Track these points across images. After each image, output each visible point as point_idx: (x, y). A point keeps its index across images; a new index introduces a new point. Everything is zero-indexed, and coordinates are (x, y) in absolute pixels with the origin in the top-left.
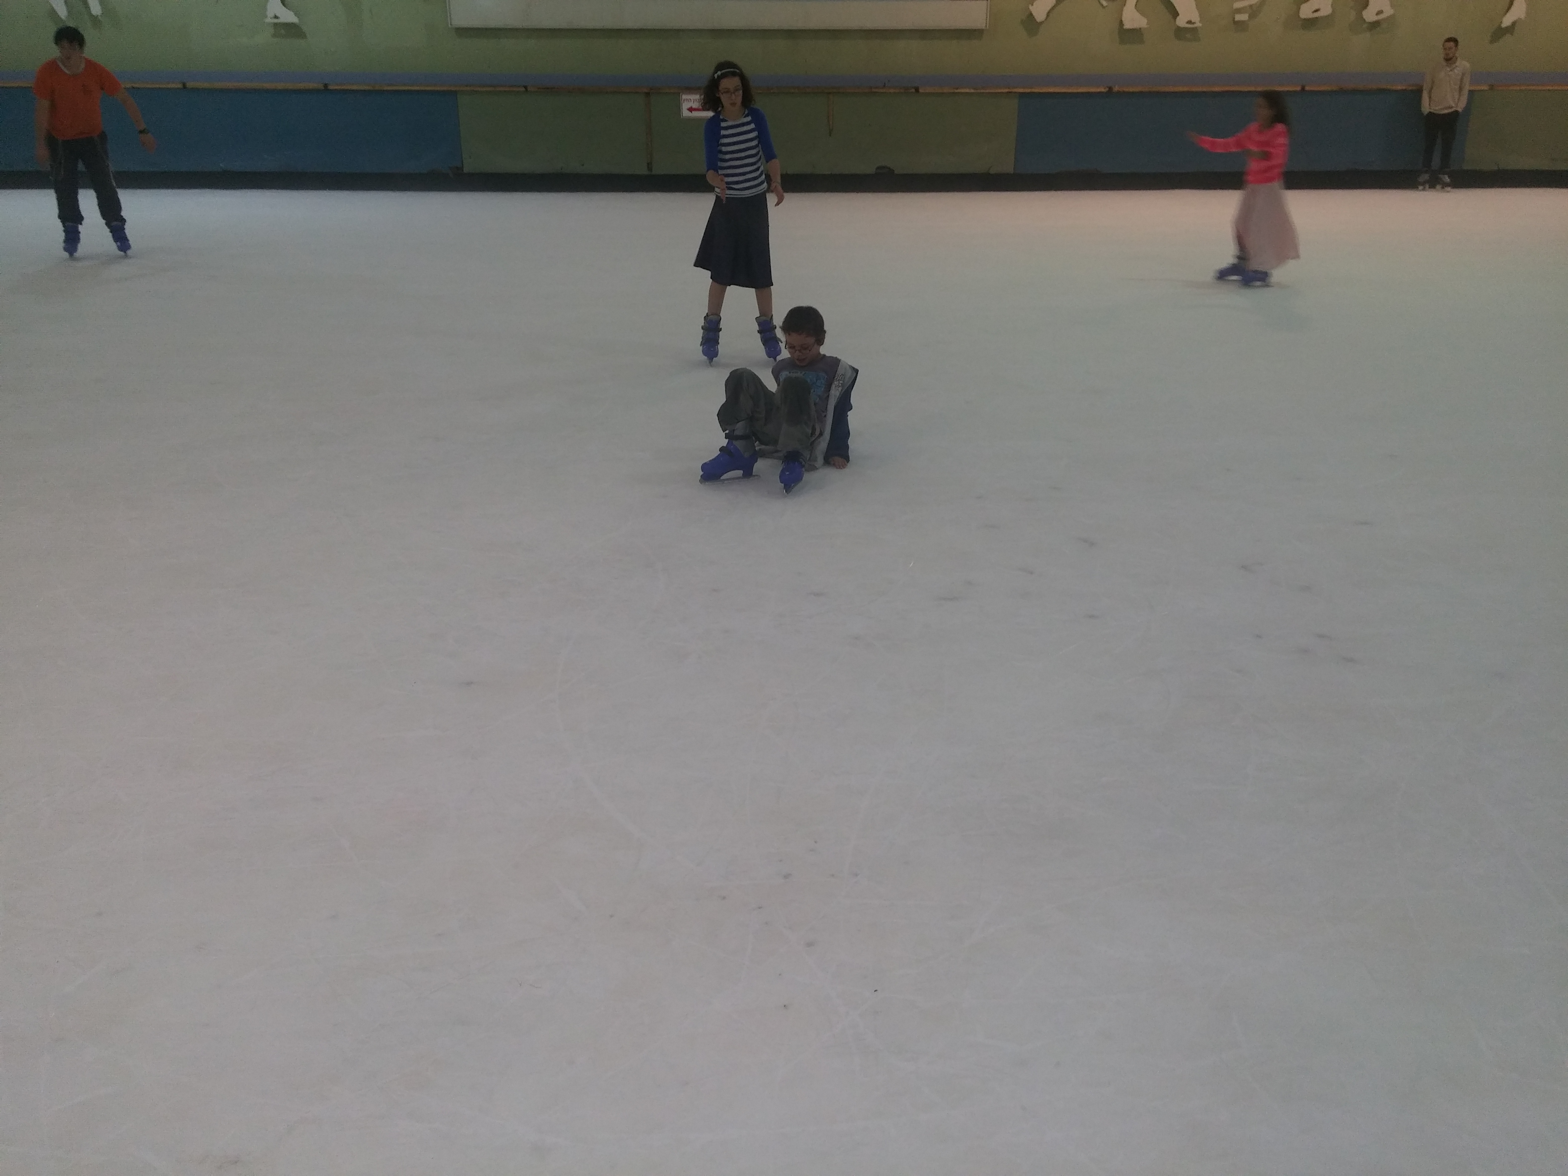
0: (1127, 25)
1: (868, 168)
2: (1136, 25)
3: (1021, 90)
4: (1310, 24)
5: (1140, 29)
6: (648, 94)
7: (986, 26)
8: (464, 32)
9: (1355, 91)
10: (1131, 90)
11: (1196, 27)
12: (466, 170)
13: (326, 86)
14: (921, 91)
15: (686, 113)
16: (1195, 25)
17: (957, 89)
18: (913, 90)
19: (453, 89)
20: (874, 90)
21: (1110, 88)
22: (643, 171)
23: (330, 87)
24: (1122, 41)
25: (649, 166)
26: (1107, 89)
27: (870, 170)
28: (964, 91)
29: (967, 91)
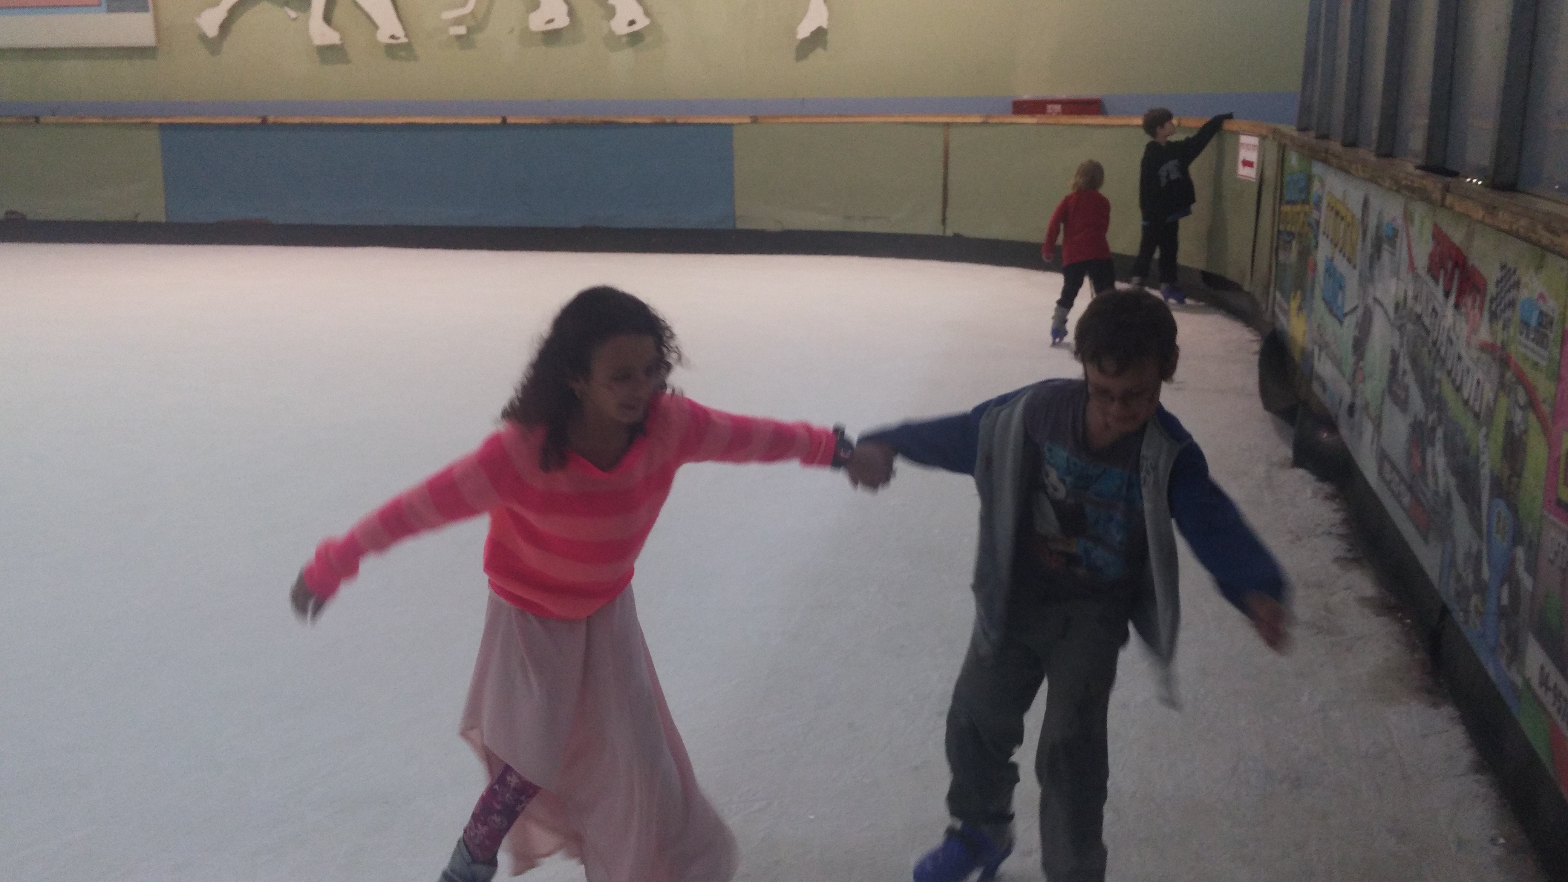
0: (317, 41)
2: (325, 41)
3: (159, 121)
5: (337, 45)
7: (155, 43)
10: (291, 121)
11: (400, 44)
14: (42, 120)
16: (398, 41)
17: (85, 118)
18: (33, 120)
21: (264, 120)
26: (260, 120)
28: (90, 121)
29: (94, 120)
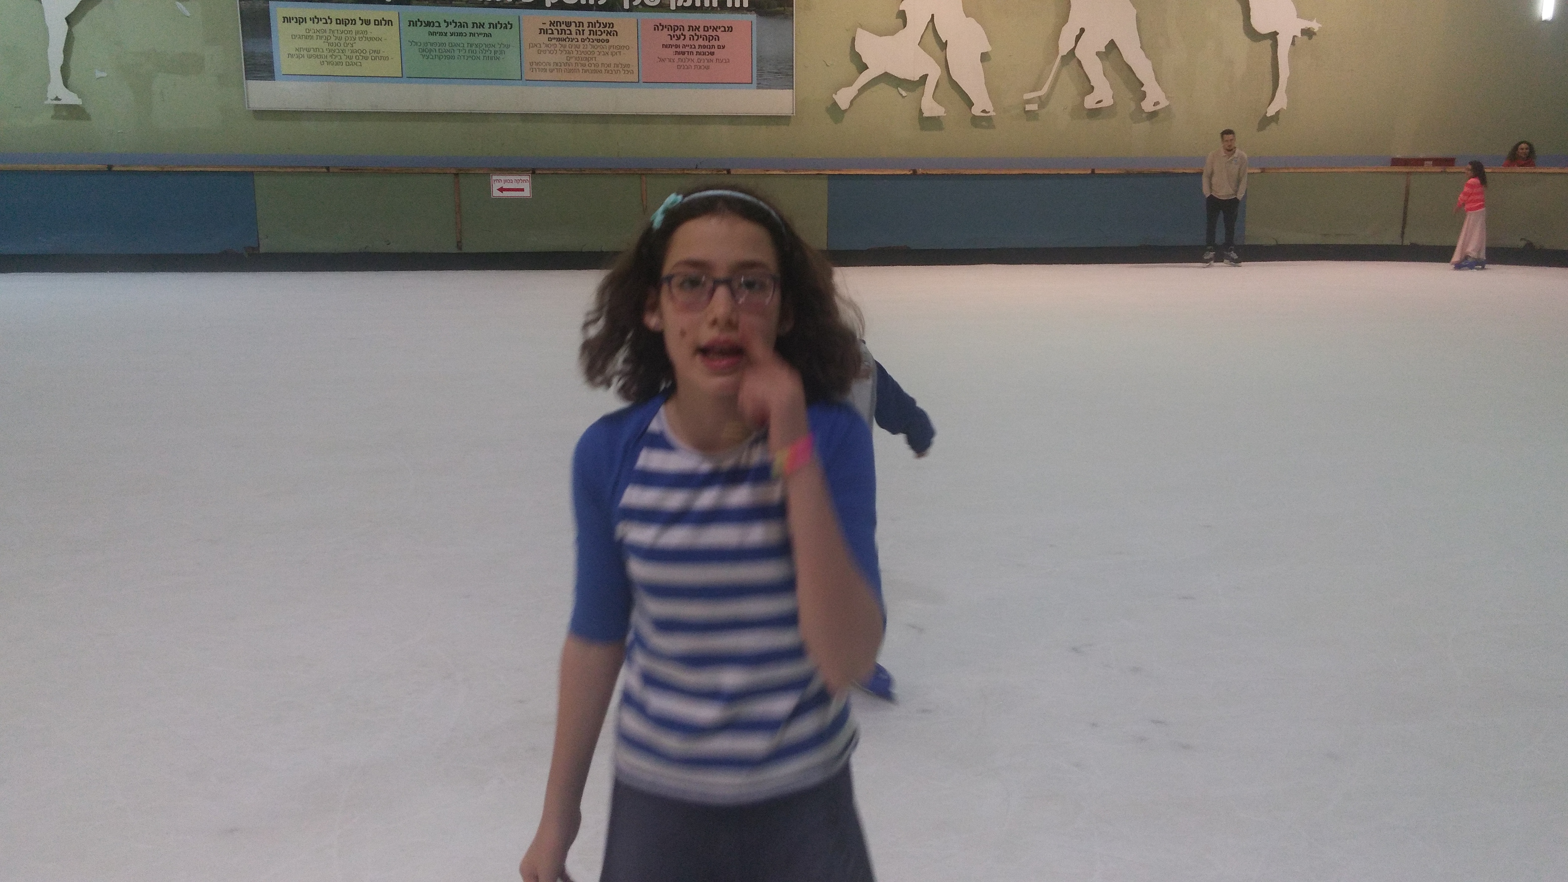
0: (926, 114)
2: (935, 114)
3: (830, 173)
4: (1094, 113)
5: (939, 117)
6: (456, 175)
7: (793, 114)
8: (261, 114)
9: (1140, 174)
10: (934, 173)
11: (990, 116)
12: (262, 250)
13: (110, 167)
14: (732, 172)
15: (496, 193)
16: (988, 115)
17: (769, 170)
18: (725, 172)
19: (250, 170)
20: (686, 172)
21: (915, 171)
22: (452, 249)
23: (114, 169)
24: (923, 128)
25: (459, 245)
26: (911, 172)
28: (775, 173)
29: (778, 172)
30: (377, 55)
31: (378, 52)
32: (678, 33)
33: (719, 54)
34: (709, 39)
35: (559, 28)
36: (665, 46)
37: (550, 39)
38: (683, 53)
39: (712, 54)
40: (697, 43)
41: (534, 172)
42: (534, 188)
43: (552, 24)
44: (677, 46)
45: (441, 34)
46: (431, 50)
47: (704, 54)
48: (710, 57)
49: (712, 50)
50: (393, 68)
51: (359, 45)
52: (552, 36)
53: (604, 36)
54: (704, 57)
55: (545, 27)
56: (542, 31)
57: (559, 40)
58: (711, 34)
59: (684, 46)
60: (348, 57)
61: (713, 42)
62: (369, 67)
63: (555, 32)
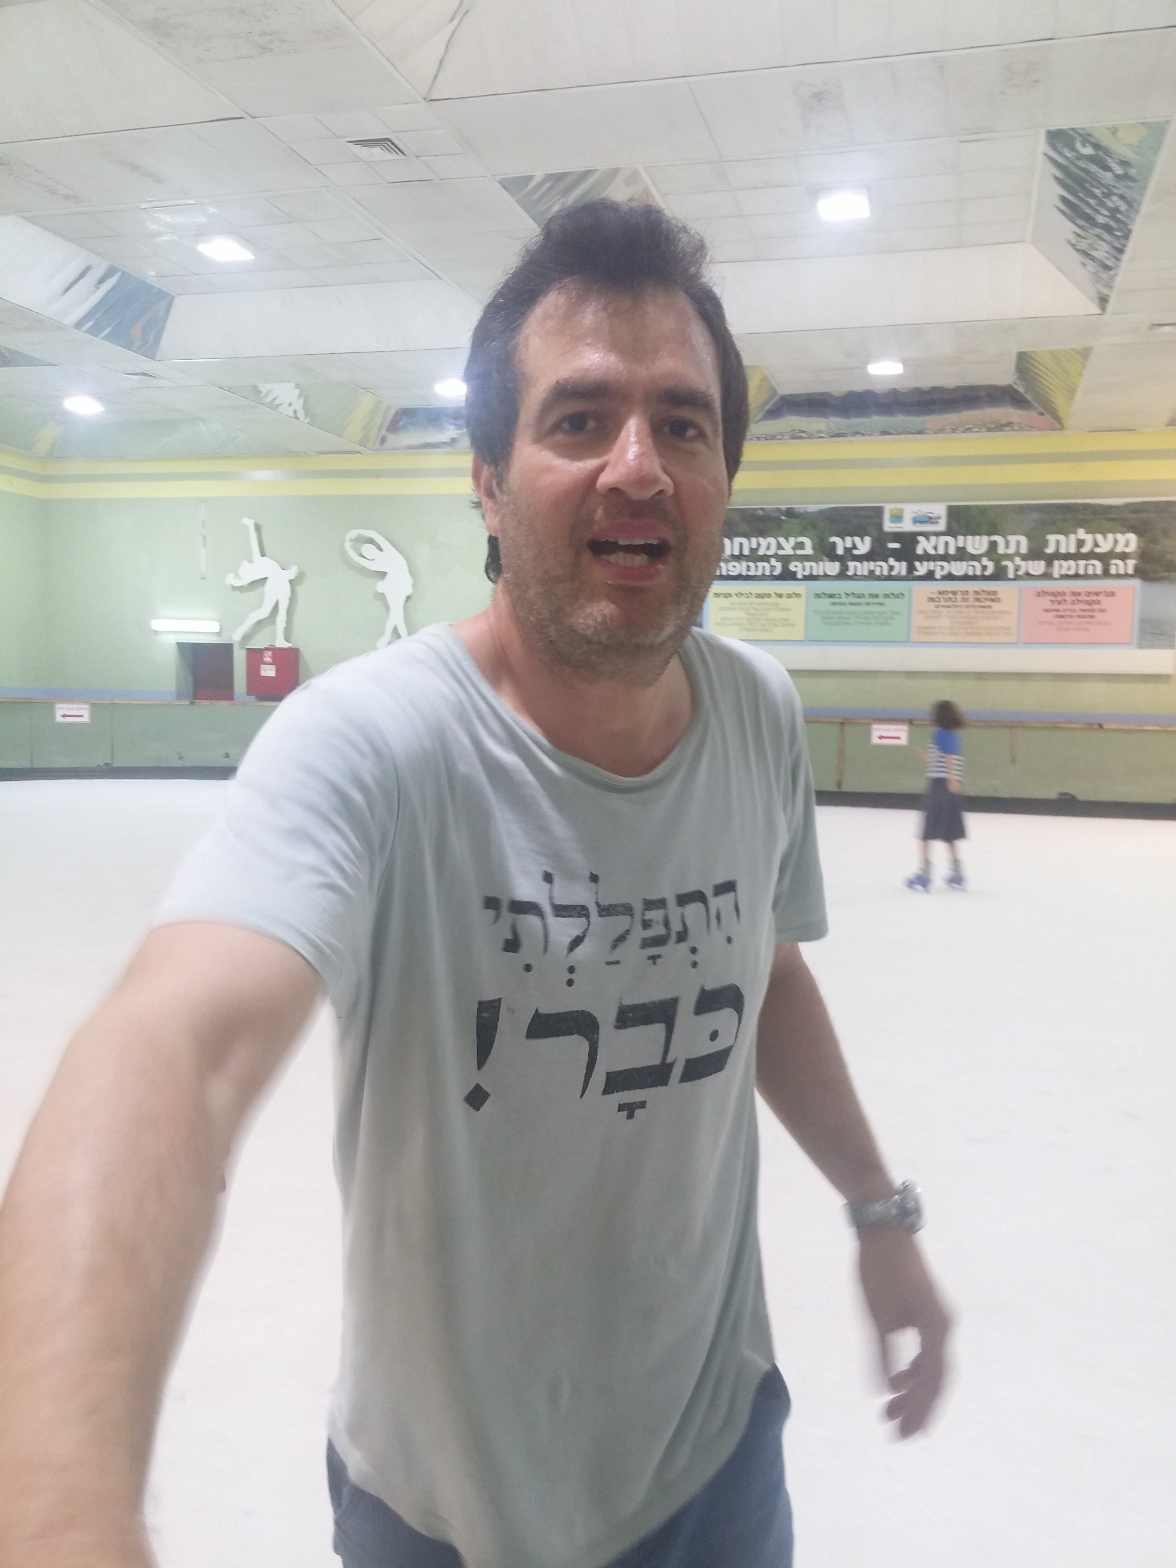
1: (1051, 794)
6: (842, 724)
14: (1106, 726)
15: (875, 741)
17: (1142, 726)
18: (1097, 726)
20: (1058, 725)
22: (833, 788)
25: (839, 784)
27: (1052, 795)
28: (1149, 728)
30: (786, 623)
31: (786, 620)
32: (1060, 598)
33: (1099, 616)
34: (1089, 603)
35: (945, 596)
36: (1046, 611)
37: (937, 607)
38: (1063, 617)
39: (1092, 617)
40: (1076, 607)
41: (910, 722)
42: (911, 738)
43: (940, 593)
44: (1058, 611)
45: (841, 604)
46: (831, 618)
47: (1084, 617)
48: (1092, 620)
49: (1092, 614)
50: (798, 633)
51: (773, 614)
52: (938, 604)
53: (988, 603)
54: (1085, 620)
55: (932, 596)
56: (932, 599)
57: (944, 606)
58: (1092, 600)
59: (1066, 610)
60: (763, 625)
61: (1095, 607)
62: (779, 633)
63: (942, 599)
